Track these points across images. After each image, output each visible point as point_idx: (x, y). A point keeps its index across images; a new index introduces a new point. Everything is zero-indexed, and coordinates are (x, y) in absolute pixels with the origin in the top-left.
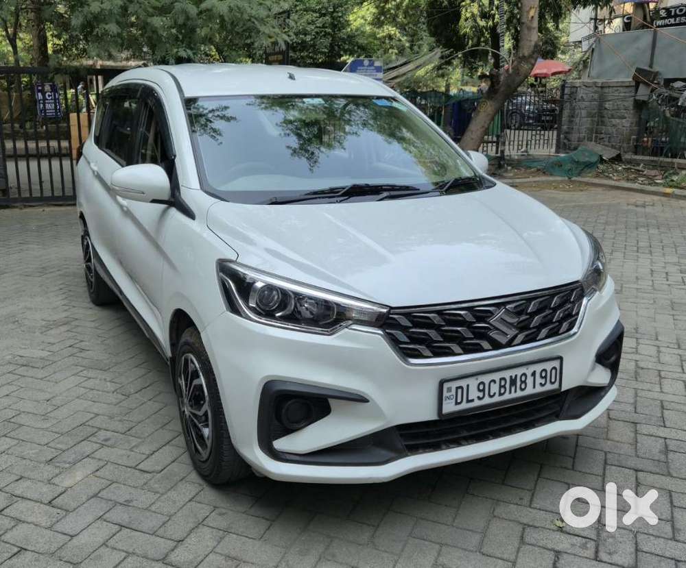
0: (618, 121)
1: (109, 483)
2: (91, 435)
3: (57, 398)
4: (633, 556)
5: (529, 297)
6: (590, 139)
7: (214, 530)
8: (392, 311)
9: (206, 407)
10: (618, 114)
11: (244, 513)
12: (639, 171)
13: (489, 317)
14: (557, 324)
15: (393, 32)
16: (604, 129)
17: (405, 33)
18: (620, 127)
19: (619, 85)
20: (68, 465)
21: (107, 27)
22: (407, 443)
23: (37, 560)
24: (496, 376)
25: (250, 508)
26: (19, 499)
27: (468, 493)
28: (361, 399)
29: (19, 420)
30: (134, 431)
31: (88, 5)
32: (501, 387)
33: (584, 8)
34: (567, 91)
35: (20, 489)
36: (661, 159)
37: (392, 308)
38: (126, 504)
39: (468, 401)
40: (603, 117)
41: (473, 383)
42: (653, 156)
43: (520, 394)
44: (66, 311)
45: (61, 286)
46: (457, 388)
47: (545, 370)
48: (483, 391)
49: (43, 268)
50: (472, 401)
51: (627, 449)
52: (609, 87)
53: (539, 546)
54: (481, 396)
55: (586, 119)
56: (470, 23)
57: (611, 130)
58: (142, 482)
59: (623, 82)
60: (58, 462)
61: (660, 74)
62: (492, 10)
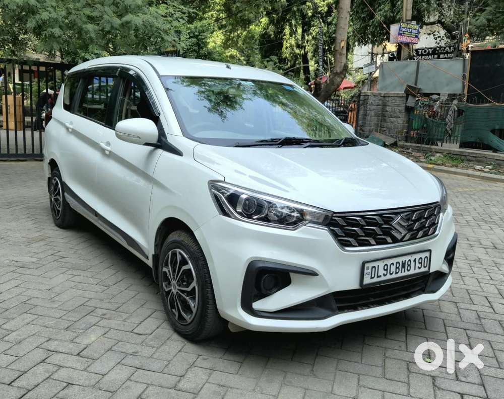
0: (395, 119)
1: (117, 342)
2: (91, 312)
3: (56, 288)
4: (479, 377)
5: (412, 210)
6: (376, 131)
7: (203, 369)
8: (334, 215)
9: (194, 284)
10: (395, 115)
11: (220, 358)
12: (409, 153)
13: (392, 221)
14: (416, 231)
15: (235, 54)
16: (385, 124)
17: (243, 54)
18: (396, 123)
19: (396, 96)
20: (81, 331)
21: (53, 30)
22: (339, 305)
23: (84, 391)
24: (394, 261)
25: (223, 356)
26: (54, 353)
27: (365, 344)
28: (313, 274)
29: (32, 302)
30: (122, 309)
31: (39, 14)
32: (397, 268)
33: (365, 45)
34: (362, 98)
35: (53, 345)
36: (423, 145)
37: (334, 213)
38: (134, 354)
39: (378, 277)
40: (385, 117)
41: (381, 264)
42: (418, 143)
43: (407, 273)
44: (38, 231)
45: (29, 215)
46: (373, 267)
47: (421, 258)
48: (387, 270)
49: (9, 203)
50: (380, 276)
51: (455, 317)
52: (389, 97)
53: (420, 374)
54: (385, 274)
55: (374, 117)
56: (289, 50)
57: (389, 125)
58: (141, 341)
59: (397, 94)
60: (74, 329)
61: (422, 90)
62: (304, 43)
